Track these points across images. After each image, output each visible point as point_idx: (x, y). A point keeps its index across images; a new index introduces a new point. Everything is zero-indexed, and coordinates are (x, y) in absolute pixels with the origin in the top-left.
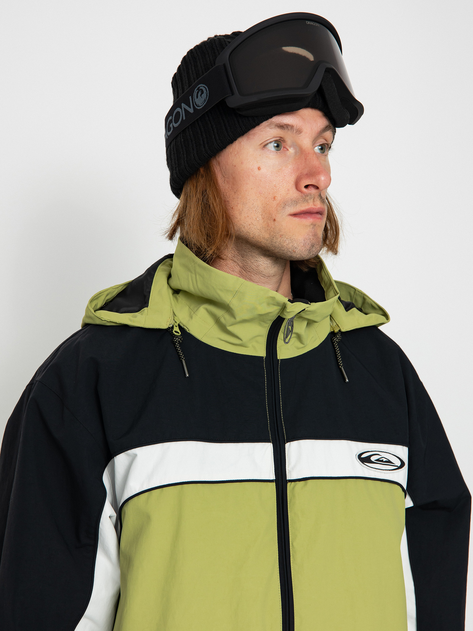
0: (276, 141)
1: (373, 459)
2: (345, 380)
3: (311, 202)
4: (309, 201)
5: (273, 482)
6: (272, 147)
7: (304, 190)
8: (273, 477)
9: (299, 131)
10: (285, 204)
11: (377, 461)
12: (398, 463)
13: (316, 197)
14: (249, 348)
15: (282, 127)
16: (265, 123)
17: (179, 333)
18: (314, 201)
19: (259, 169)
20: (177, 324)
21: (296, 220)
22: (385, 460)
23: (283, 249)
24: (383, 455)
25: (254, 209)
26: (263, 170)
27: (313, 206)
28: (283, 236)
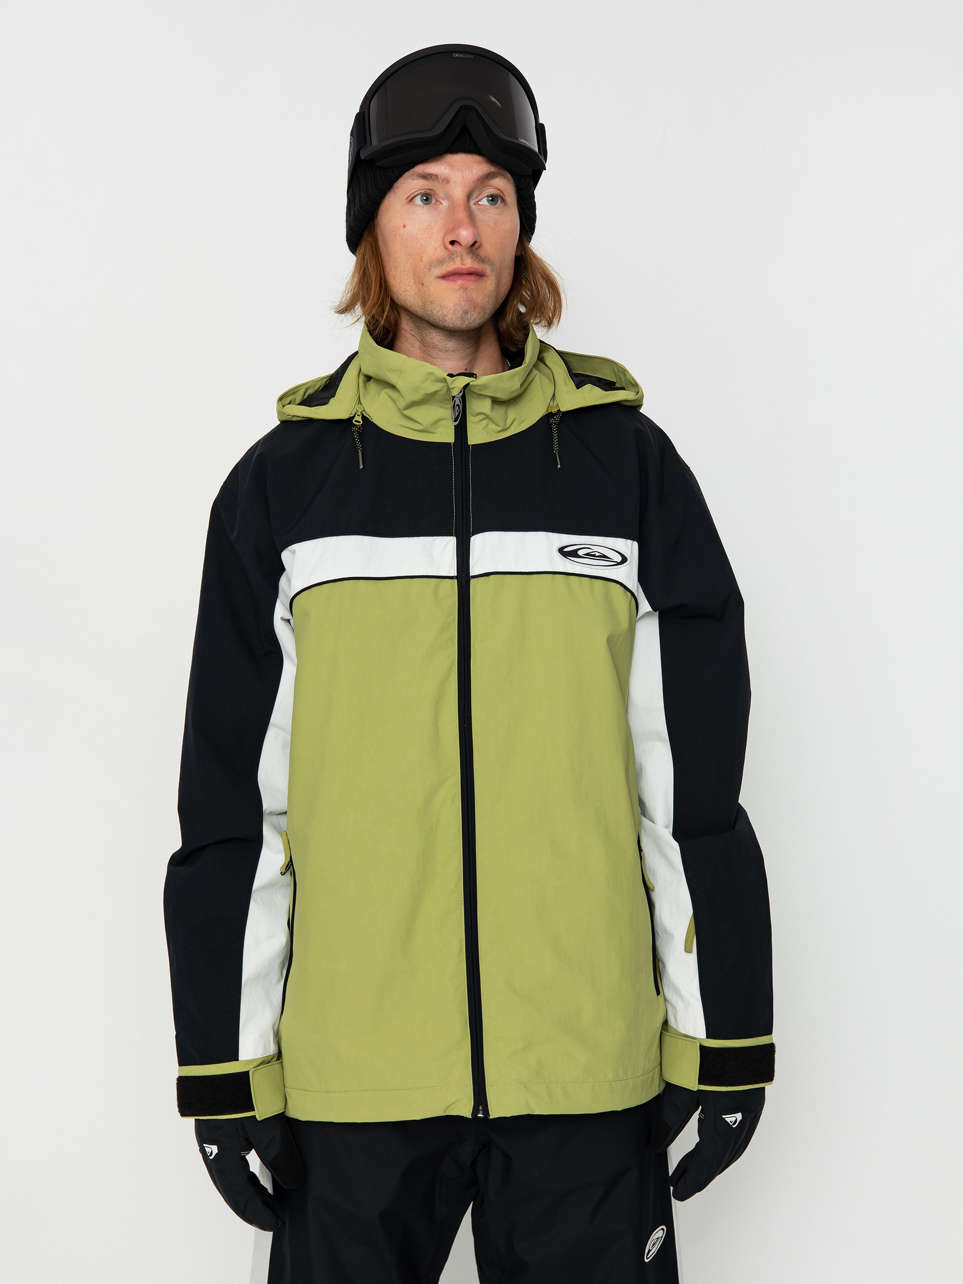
0: (423, 195)
1: (580, 553)
2: (557, 464)
3: (458, 261)
4: (455, 260)
5: (454, 579)
6: (418, 200)
7: (450, 246)
8: (454, 573)
9: (447, 181)
10: (431, 265)
11: (588, 556)
12: (619, 559)
13: (465, 256)
14: (436, 434)
15: (426, 177)
16: (407, 175)
17: (360, 422)
18: (462, 259)
19: (404, 226)
20: (359, 413)
21: (444, 283)
22: (597, 554)
23: (435, 318)
24: (596, 549)
25: (406, 273)
26: (408, 228)
27: (460, 266)
28: (433, 303)
